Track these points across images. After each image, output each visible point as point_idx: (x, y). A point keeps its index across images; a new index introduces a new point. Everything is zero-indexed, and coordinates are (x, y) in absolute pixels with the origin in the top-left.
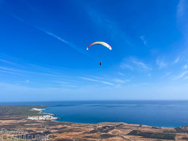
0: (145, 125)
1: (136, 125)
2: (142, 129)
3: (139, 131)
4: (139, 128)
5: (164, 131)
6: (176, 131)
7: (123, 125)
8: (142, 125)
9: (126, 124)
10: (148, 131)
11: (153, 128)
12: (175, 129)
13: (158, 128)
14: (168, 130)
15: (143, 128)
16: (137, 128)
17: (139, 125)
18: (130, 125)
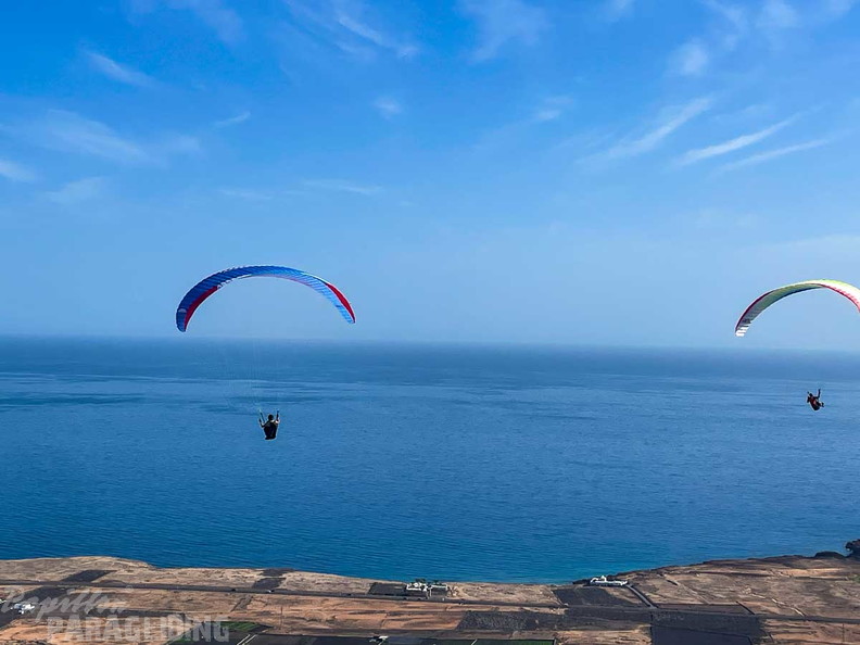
0: (308, 576)
1: (230, 575)
2: (276, 609)
3: (252, 631)
4: (258, 605)
5: (470, 620)
6: (560, 611)
7: (104, 585)
8: (289, 577)
9: (139, 571)
10: (333, 621)
11: (378, 592)
12: (554, 600)
13: (419, 595)
14: (502, 609)
15: (292, 603)
16: (237, 598)
17: (255, 576)
18: (174, 576)
